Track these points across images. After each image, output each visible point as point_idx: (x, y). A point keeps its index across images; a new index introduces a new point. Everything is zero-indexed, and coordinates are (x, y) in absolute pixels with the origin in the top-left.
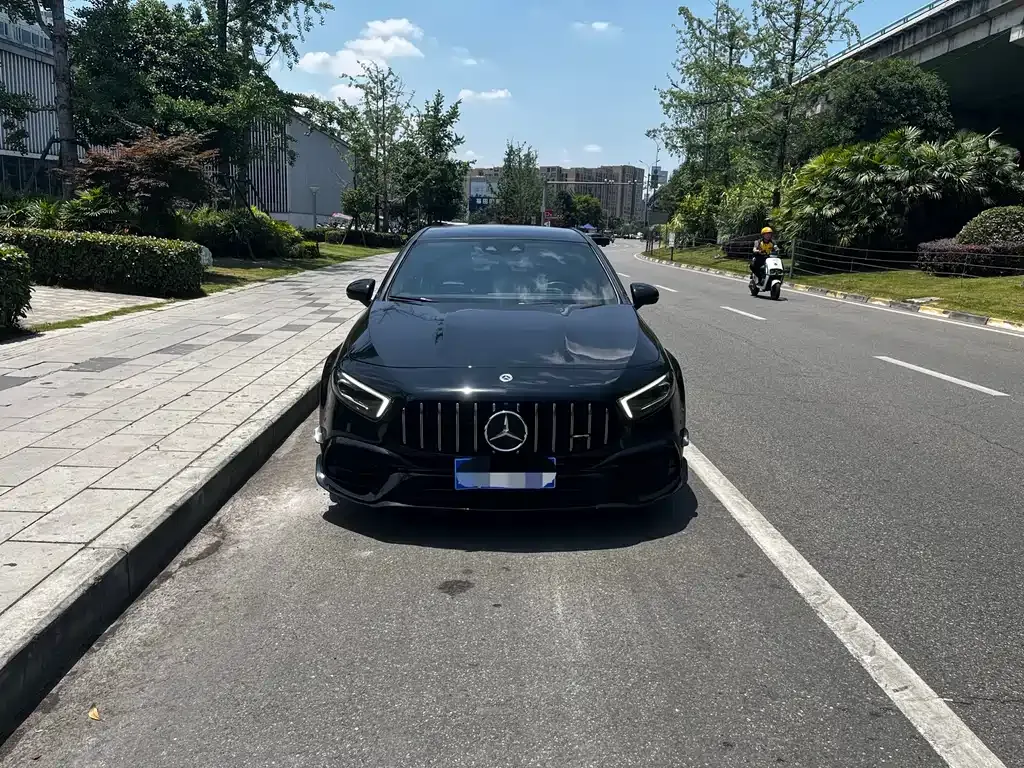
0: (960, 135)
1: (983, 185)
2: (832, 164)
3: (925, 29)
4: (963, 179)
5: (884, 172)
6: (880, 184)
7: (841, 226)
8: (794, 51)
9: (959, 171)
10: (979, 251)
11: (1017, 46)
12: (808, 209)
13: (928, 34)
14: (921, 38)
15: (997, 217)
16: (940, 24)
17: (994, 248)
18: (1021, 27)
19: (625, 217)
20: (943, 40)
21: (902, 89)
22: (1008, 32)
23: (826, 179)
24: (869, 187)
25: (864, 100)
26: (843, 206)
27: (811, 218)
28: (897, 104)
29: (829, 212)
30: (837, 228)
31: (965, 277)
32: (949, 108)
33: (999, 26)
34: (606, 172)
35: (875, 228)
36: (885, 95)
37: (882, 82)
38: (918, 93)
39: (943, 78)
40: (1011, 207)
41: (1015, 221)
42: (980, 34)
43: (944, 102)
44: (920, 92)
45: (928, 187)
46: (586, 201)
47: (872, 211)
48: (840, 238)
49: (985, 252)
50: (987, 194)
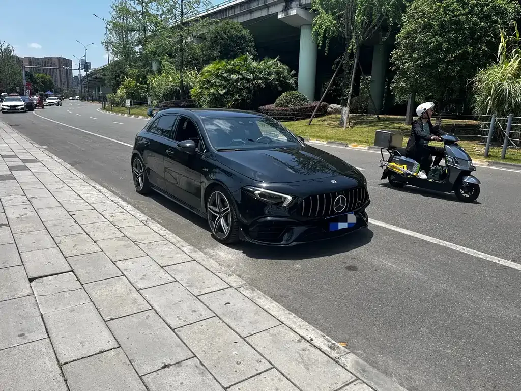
0: (266, 59)
1: (278, 82)
2: (219, 69)
3: (239, 8)
4: (271, 78)
5: (241, 74)
6: (241, 79)
7: (227, 98)
8: (182, 10)
9: (269, 74)
10: (285, 110)
11: (282, 22)
12: (212, 90)
13: (241, 10)
14: (237, 11)
15: (290, 95)
16: (246, 6)
17: (291, 109)
18: (282, 13)
19: (64, 87)
20: (248, 14)
21: (237, 35)
22: (276, 14)
23: (217, 76)
24: (237, 81)
25: (222, 39)
26: (227, 89)
27: (214, 94)
28: (235, 42)
29: (222, 92)
30: (225, 99)
31: (283, 121)
32: (255, 46)
33: (272, 10)
34: (47, 61)
35: (242, 100)
36: (230, 37)
37: (229, 31)
38: (243, 38)
39: (251, 32)
40: (294, 92)
41: (296, 98)
42: (263, 13)
43: (253, 43)
44: (243, 37)
45: (260, 82)
46: (42, 77)
47: (239, 91)
48: (227, 104)
49: (288, 111)
50: (280, 85)
